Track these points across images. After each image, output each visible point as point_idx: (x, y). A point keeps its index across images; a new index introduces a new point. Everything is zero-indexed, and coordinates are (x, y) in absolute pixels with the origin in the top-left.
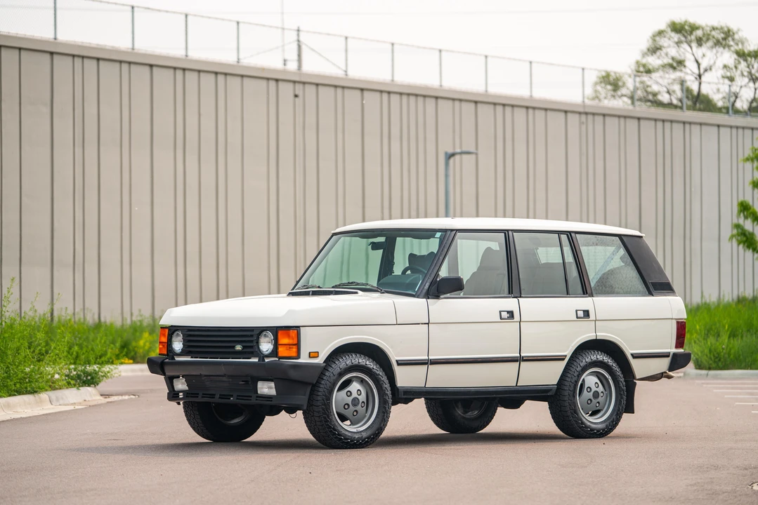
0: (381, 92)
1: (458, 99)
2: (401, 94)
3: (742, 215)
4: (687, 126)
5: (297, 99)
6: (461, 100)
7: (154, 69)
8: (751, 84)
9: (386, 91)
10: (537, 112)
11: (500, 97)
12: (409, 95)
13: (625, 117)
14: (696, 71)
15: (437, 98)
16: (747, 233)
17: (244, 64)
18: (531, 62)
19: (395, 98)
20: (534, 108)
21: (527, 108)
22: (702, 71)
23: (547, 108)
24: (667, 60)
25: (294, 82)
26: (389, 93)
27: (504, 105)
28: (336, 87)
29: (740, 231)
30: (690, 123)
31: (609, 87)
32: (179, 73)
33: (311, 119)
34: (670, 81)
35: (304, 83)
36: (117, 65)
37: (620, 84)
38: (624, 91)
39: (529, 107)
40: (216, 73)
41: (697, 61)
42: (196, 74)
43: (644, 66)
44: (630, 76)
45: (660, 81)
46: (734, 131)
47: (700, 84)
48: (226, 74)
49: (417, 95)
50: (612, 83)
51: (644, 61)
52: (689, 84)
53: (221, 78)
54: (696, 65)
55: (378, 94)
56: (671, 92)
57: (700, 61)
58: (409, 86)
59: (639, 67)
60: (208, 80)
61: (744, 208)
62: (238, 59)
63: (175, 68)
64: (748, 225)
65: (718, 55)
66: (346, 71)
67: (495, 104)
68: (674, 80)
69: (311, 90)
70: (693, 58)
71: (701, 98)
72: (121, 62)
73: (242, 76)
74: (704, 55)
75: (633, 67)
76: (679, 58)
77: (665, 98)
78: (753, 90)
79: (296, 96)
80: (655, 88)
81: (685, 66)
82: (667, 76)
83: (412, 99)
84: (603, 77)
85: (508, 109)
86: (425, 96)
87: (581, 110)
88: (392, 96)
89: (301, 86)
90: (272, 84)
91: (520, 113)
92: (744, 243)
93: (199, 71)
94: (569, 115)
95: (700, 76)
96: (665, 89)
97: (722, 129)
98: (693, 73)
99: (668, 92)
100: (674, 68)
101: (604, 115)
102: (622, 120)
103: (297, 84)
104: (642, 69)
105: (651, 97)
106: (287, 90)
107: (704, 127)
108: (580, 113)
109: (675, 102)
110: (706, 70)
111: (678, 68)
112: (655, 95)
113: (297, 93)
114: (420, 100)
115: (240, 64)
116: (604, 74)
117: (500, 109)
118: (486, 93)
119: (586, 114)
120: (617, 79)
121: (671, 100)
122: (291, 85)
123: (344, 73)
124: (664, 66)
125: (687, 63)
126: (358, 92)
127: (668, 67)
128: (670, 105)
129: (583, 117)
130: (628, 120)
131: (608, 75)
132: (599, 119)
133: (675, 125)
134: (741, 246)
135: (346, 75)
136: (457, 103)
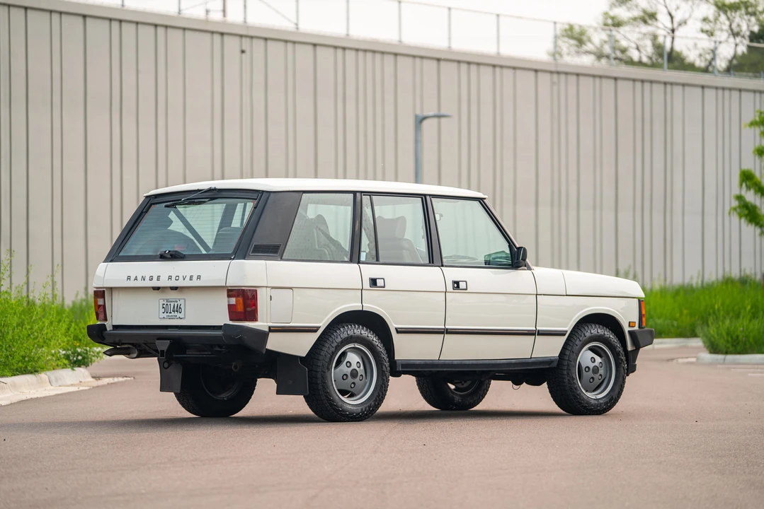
0: (336, 47)
1: (419, 56)
2: (357, 50)
3: (744, 185)
4: (669, 87)
5: (244, 55)
6: (422, 57)
7: (88, 20)
8: (731, 40)
9: (340, 47)
10: (505, 71)
11: (465, 54)
12: (365, 51)
13: (601, 77)
14: (669, 25)
15: (396, 55)
16: (750, 206)
17: (187, 16)
18: (498, 15)
19: (350, 55)
20: (502, 67)
21: (494, 66)
22: (675, 25)
23: (516, 67)
24: (637, 13)
25: (241, 36)
26: (344, 49)
27: (469, 63)
28: (286, 41)
29: (742, 203)
30: (672, 84)
31: (573, 42)
32: (115, 25)
33: (259, 78)
34: (641, 36)
35: (252, 37)
36: (48, 15)
37: (584, 38)
38: (589, 47)
39: (496, 65)
40: (156, 26)
41: (670, 14)
42: (134, 26)
43: (613, 18)
44: (596, 29)
45: (629, 36)
46: (720, 92)
47: (673, 38)
48: (166, 27)
49: (374, 52)
50: (577, 37)
51: (612, 13)
52: (661, 40)
53: (161, 31)
54: (669, 18)
55: (332, 50)
56: (640, 48)
57: (673, 13)
58: (365, 42)
59: (606, 19)
60: (147, 32)
61: (747, 177)
62: (180, 10)
63: (111, 20)
64: (751, 197)
65: (694, 7)
66: (297, 24)
67: (459, 62)
68: (645, 34)
69: (259, 45)
70: (665, 11)
71: (674, 54)
72: (51, 12)
73: (184, 29)
74: (678, 8)
75: (601, 19)
76: (650, 10)
77: (635, 55)
78: (733, 46)
79: (243, 52)
80: (624, 43)
81: (656, 20)
82: (637, 30)
83: (369, 55)
84: (566, 30)
85: (473, 68)
86: (383, 53)
87: (553, 69)
88: (347, 52)
89: (248, 40)
90: (217, 38)
91: (486, 73)
92: (746, 216)
93: (137, 23)
94: (540, 74)
95: (673, 31)
96: (634, 46)
97: (707, 91)
98: (666, 27)
99: (638, 49)
100: (645, 22)
101: (578, 75)
102: (597, 80)
103: (244, 39)
104: (610, 21)
105: (619, 54)
106: (232, 44)
107: (686, 88)
108: (551, 72)
109: (645, 60)
110: (680, 25)
111: (650, 22)
112: (624, 51)
113: (244, 48)
114: (378, 56)
115: (181, 16)
116: (567, 27)
117: (464, 67)
118: (449, 50)
119: (558, 73)
120: (582, 33)
121: (640, 57)
122: (237, 39)
123: (295, 26)
124: (635, 19)
125: (659, 16)
126: (310, 48)
127: (638, 20)
128: (640, 63)
129: (555, 76)
130: (604, 80)
131: (571, 28)
132: (573, 79)
133: (655, 86)
134: (743, 220)
135: (297, 28)
136: (418, 60)
